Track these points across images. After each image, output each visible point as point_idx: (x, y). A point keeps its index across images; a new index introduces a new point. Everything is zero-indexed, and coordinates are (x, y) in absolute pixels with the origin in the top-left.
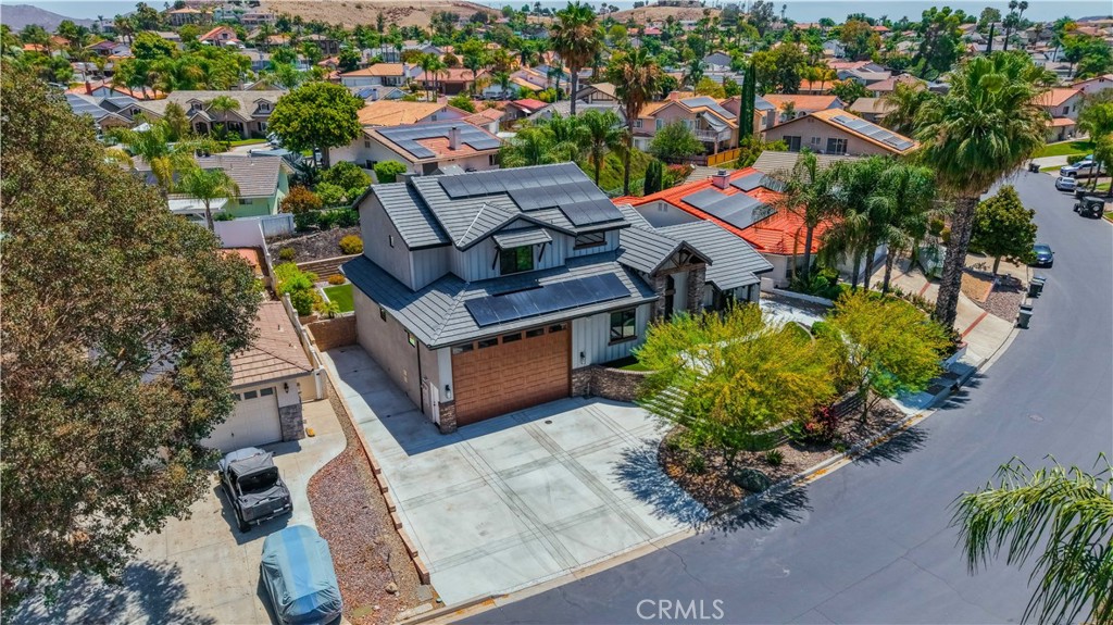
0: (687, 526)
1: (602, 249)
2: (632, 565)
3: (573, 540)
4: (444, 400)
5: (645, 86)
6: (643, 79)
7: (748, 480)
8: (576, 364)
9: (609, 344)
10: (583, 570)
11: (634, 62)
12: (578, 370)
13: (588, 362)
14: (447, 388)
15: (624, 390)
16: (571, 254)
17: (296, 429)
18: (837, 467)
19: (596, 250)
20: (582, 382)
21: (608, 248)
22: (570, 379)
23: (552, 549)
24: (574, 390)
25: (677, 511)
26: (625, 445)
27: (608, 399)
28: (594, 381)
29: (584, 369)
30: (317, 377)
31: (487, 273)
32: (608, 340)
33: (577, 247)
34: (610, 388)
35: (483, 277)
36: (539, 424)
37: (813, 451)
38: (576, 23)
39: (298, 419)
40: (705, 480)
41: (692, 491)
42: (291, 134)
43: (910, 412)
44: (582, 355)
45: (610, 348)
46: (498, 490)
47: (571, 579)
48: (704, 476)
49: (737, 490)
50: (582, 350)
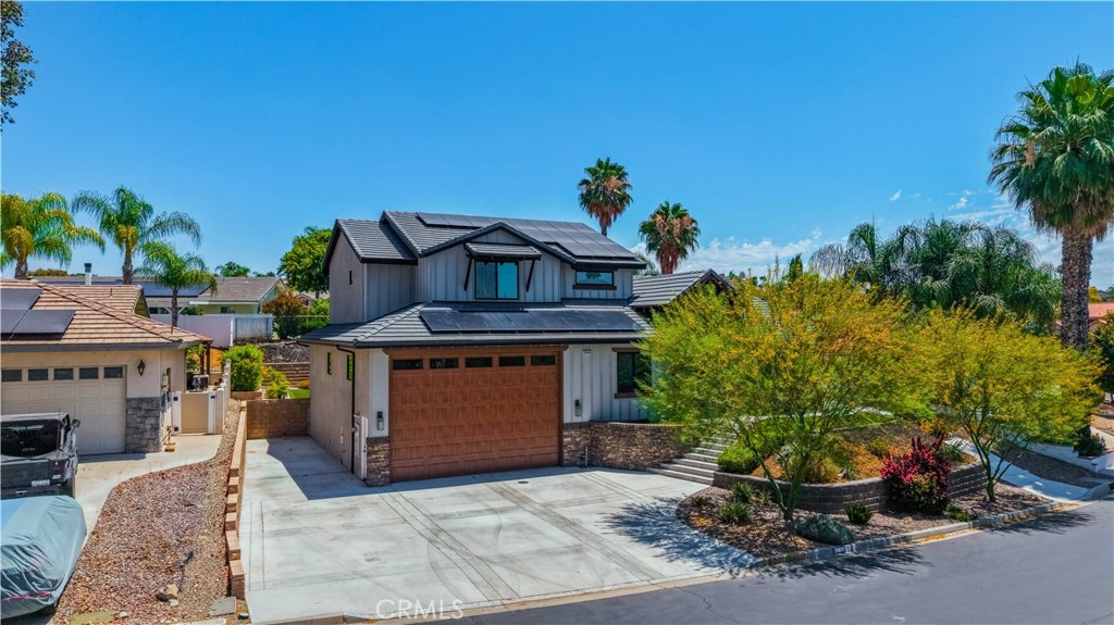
0: (717, 571)
1: (611, 294)
2: (615, 601)
3: (517, 572)
4: (376, 434)
5: (680, 238)
6: (676, 231)
7: (818, 527)
8: (569, 416)
9: (616, 396)
10: (524, 603)
11: (667, 214)
12: (573, 426)
13: (586, 417)
14: (380, 415)
15: (634, 451)
16: (570, 293)
17: (147, 435)
18: (961, 534)
19: (603, 294)
20: (577, 444)
21: (618, 294)
22: (560, 437)
23: (477, 578)
24: (566, 455)
25: (700, 555)
26: (629, 502)
27: (611, 467)
28: (594, 444)
29: (580, 426)
30: (211, 401)
31: (457, 294)
32: (615, 391)
33: (577, 286)
34: (616, 454)
35: (451, 298)
36: (513, 484)
37: (917, 519)
38: (606, 177)
39: (152, 421)
40: (748, 530)
41: (728, 539)
42: (301, 272)
43: (1057, 500)
44: (577, 404)
45: (616, 402)
46: (420, 528)
47: (502, 609)
48: (749, 527)
49: (800, 541)
50: (577, 396)
